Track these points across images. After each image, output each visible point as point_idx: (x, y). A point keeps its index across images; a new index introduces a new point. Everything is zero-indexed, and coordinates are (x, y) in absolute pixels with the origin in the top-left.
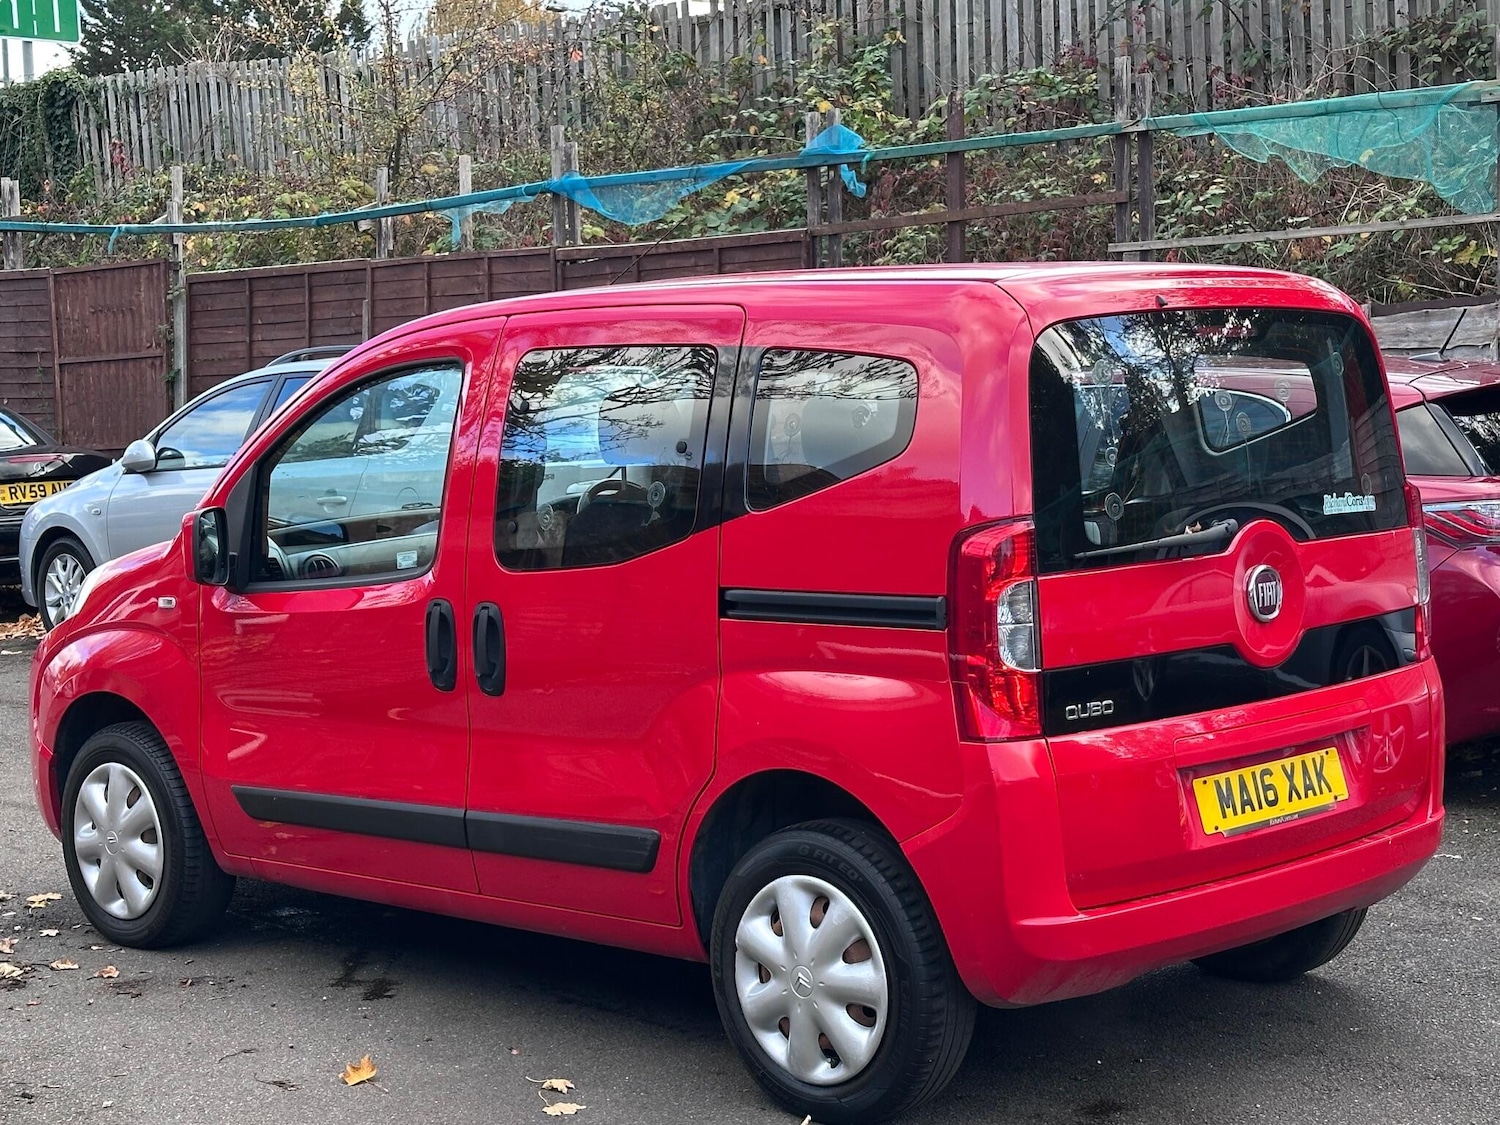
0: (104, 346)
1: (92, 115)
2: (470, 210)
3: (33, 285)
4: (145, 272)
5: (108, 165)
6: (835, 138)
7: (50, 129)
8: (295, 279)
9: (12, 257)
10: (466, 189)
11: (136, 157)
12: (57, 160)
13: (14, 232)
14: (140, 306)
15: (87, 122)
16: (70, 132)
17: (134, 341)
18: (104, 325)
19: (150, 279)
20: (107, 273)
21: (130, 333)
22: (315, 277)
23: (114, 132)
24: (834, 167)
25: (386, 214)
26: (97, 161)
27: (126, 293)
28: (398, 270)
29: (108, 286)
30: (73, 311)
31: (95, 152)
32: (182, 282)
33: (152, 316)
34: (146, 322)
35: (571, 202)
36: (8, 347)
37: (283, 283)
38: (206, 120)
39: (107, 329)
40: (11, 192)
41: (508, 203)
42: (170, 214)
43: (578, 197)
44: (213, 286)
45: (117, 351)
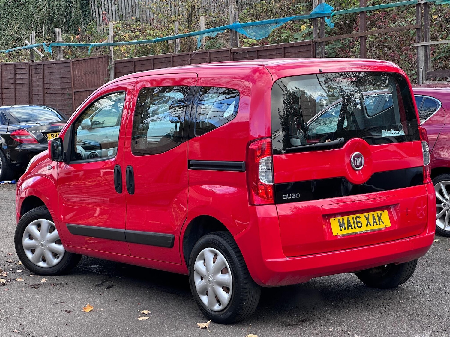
0: (88, 85)
1: (96, 3)
2: (205, 36)
3: (65, 65)
4: (101, 59)
5: (101, 21)
6: (323, 7)
7: (82, 8)
8: (149, 61)
9: (59, 55)
10: (203, 29)
11: (111, 18)
12: (85, 19)
13: (60, 47)
14: (99, 71)
15: (94, 6)
16: (89, 9)
17: (98, 83)
18: (88, 78)
19: (102, 62)
20: (89, 60)
21: (96, 81)
22: (155, 60)
23: (103, 9)
24: (322, 18)
25: (177, 37)
26: (98, 19)
27: (95, 67)
28: (181, 57)
29: (89, 64)
30: (78, 73)
31: (97, 16)
32: (113, 63)
33: (103, 75)
34: (101, 77)
35: (236, 32)
36: (58, 86)
37: (145, 62)
38: (133, 4)
39: (89, 79)
40: (59, 33)
41: (216, 33)
42: (109, 39)
43: (238, 30)
44: (123, 64)
45: (92, 87)
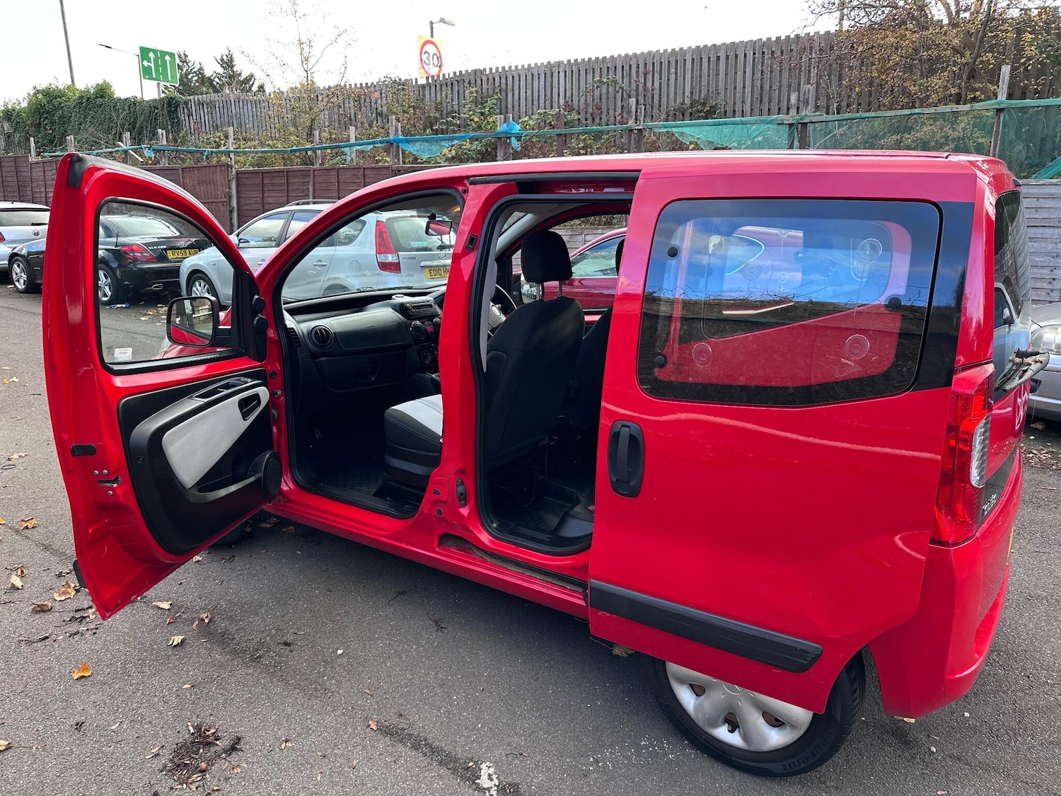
0: (203, 197)
1: (186, 111)
2: (354, 148)
3: (173, 172)
4: (219, 168)
5: (192, 130)
6: (510, 126)
7: (170, 116)
8: (281, 173)
9: (163, 160)
10: (353, 141)
11: (203, 127)
12: (173, 127)
13: (164, 151)
14: (217, 182)
15: (184, 113)
16: (177, 117)
17: (215, 195)
18: (202, 188)
19: (221, 171)
20: (204, 168)
21: (213, 192)
22: (289, 173)
23: (195, 118)
24: (509, 138)
25: (318, 149)
26: (188, 127)
27: (211, 176)
28: (325, 171)
29: (204, 173)
30: (190, 183)
31: (187, 125)
32: (234, 173)
33: (222, 186)
34: (220, 188)
35: (398, 147)
37: (276, 174)
38: (230, 114)
39: (204, 190)
40: (162, 135)
41: (371, 146)
42: (229, 145)
43: (400, 145)
44: (247, 175)
45: (208, 199)
